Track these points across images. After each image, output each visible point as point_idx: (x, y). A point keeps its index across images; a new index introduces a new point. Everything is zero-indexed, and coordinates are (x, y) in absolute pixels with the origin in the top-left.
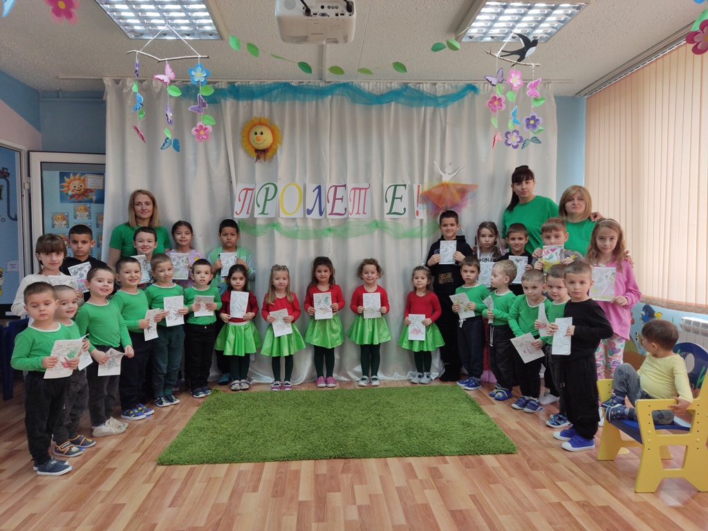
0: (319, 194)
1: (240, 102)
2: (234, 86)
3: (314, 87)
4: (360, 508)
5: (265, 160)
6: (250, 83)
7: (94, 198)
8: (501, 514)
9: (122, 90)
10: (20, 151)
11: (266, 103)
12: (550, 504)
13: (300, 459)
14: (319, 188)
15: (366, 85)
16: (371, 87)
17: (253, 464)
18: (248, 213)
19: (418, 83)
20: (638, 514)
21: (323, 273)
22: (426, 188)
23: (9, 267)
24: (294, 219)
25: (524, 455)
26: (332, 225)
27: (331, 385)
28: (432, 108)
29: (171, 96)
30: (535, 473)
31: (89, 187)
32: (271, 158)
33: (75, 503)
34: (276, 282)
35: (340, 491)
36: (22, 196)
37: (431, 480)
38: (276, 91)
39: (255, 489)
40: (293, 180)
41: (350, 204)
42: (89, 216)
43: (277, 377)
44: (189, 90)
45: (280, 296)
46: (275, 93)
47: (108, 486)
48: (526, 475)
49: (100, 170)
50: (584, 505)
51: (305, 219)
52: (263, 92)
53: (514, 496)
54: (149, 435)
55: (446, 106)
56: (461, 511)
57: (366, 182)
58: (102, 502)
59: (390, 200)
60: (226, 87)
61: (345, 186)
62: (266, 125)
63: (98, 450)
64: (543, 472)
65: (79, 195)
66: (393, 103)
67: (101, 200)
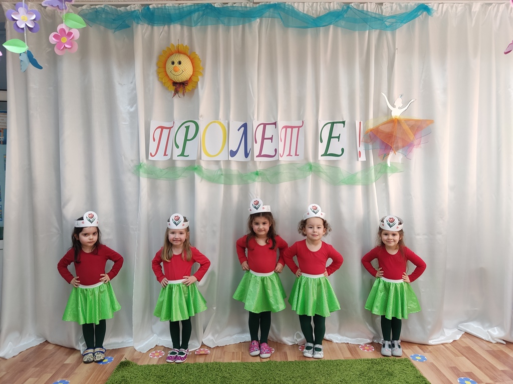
0: (245, 133)
5: (184, 95)
6: (167, 5)
7: (2, 138)
11: (185, 28)
14: (245, 126)
15: (301, 5)
16: (306, 8)
18: (165, 155)
19: (361, 3)
24: (217, 162)
26: (260, 168)
28: (378, 31)
32: (192, 93)
38: (197, 14)
40: (216, 117)
41: (281, 145)
46: (195, 16)
51: (228, 162)
52: (182, 16)
55: (394, 30)
57: (299, 120)
59: (325, 139)
60: (140, 11)
61: (275, 124)
62: (185, 54)
66: (332, 26)
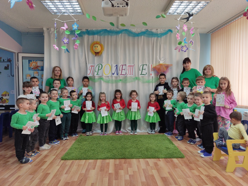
0: (117, 68)
1: (90, 36)
2: (88, 30)
3: (115, 31)
4: (130, 175)
6: (93, 30)
7: (40, 69)
8: (179, 179)
9: (50, 32)
10: (15, 53)
11: (99, 36)
12: (196, 175)
13: (109, 159)
14: (117, 65)
15: (133, 30)
16: (135, 31)
17: (93, 160)
18: (92, 74)
19: (151, 29)
20: (226, 179)
21: (118, 95)
22: (154, 66)
23: (11, 92)
24: (108, 76)
25: (187, 159)
26: (121, 78)
27: (121, 133)
28: (156, 38)
29: (66, 34)
30: (191, 165)
31: (38, 65)
32: (101, 55)
33: (34, 173)
34: (101, 98)
35: (123, 170)
36: (16, 68)
37: (155, 167)
38: (102, 32)
39: (94, 169)
40: (108, 63)
41: (128, 71)
42: (38, 75)
43: (102, 131)
44: (72, 32)
45: (103, 103)
46: (102, 33)
47: (44, 167)
48: (187, 165)
49: (42, 59)
50: (207, 176)
51: (112, 76)
52: (98, 33)
53: (183, 173)
54: (58, 150)
55: (161, 37)
56: (165, 177)
57: (133, 64)
58: (42, 172)
59: (141, 70)
60: (85, 31)
61: (126, 65)
62: (99, 44)
63: (41, 155)
64: (194, 165)
65: (35, 68)
66: (143, 36)
67: (42, 70)
